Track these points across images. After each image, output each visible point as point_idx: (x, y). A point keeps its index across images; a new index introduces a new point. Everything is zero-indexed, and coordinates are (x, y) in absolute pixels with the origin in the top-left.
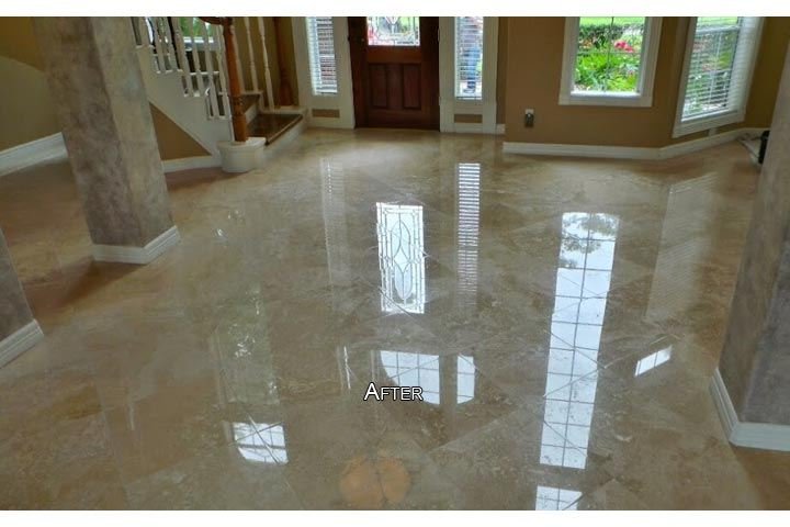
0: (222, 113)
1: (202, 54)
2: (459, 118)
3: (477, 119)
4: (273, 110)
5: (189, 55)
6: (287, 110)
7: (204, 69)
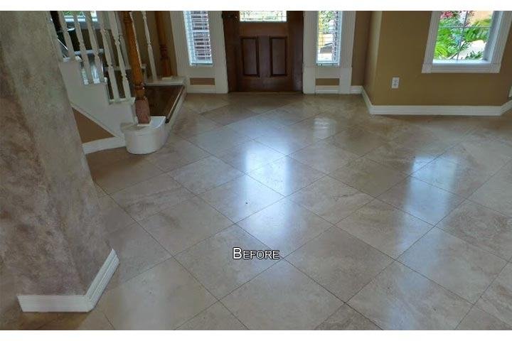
0: (122, 94)
1: (85, 33)
2: (319, 82)
3: (335, 82)
4: (156, 82)
5: (73, 34)
6: (168, 81)
7: (88, 47)
